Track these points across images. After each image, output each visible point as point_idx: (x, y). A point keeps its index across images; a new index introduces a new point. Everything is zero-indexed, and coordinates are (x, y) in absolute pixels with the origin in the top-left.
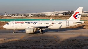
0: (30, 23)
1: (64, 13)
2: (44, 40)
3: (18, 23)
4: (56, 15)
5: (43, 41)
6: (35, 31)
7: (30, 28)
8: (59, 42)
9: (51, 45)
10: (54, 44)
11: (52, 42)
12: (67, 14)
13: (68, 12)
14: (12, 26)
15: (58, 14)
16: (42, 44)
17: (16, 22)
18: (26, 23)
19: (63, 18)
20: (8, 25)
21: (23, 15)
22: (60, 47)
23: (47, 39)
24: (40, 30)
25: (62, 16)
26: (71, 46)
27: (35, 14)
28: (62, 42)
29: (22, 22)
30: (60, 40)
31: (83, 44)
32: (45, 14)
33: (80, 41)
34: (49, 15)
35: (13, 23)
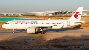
0: (31, 23)
1: (54, 13)
2: (29, 41)
3: (18, 23)
4: (46, 15)
5: (27, 41)
6: (36, 31)
7: (32, 28)
8: (44, 42)
9: (34, 46)
10: (38, 45)
11: (36, 42)
12: (57, 14)
13: (58, 12)
14: (12, 26)
15: (48, 14)
16: (26, 44)
17: (16, 22)
18: (26, 23)
19: (53, 18)
20: (7, 24)
21: (12, 15)
22: (44, 48)
23: (32, 39)
24: (42, 30)
25: (52, 17)
26: (55, 47)
27: (25, 14)
28: (47, 42)
29: (22, 22)
30: (45, 40)
31: (67, 45)
32: (35, 14)
33: (65, 42)
34: (39, 15)
35: (13, 22)
